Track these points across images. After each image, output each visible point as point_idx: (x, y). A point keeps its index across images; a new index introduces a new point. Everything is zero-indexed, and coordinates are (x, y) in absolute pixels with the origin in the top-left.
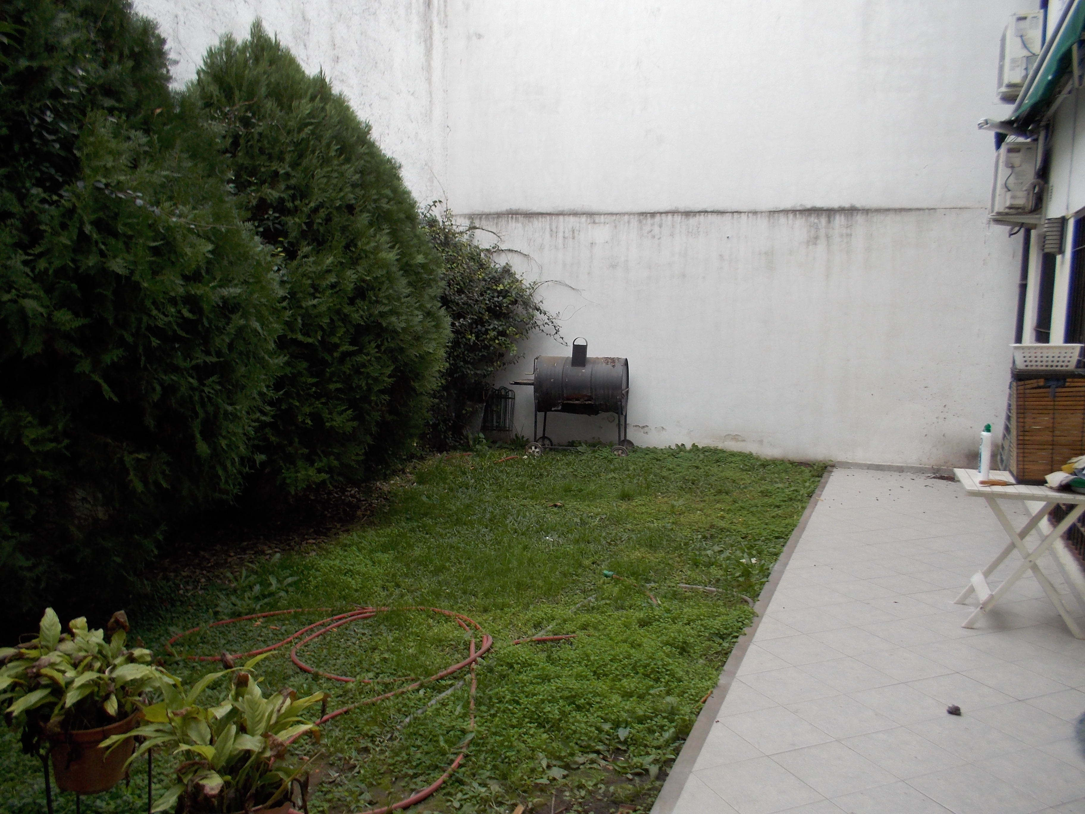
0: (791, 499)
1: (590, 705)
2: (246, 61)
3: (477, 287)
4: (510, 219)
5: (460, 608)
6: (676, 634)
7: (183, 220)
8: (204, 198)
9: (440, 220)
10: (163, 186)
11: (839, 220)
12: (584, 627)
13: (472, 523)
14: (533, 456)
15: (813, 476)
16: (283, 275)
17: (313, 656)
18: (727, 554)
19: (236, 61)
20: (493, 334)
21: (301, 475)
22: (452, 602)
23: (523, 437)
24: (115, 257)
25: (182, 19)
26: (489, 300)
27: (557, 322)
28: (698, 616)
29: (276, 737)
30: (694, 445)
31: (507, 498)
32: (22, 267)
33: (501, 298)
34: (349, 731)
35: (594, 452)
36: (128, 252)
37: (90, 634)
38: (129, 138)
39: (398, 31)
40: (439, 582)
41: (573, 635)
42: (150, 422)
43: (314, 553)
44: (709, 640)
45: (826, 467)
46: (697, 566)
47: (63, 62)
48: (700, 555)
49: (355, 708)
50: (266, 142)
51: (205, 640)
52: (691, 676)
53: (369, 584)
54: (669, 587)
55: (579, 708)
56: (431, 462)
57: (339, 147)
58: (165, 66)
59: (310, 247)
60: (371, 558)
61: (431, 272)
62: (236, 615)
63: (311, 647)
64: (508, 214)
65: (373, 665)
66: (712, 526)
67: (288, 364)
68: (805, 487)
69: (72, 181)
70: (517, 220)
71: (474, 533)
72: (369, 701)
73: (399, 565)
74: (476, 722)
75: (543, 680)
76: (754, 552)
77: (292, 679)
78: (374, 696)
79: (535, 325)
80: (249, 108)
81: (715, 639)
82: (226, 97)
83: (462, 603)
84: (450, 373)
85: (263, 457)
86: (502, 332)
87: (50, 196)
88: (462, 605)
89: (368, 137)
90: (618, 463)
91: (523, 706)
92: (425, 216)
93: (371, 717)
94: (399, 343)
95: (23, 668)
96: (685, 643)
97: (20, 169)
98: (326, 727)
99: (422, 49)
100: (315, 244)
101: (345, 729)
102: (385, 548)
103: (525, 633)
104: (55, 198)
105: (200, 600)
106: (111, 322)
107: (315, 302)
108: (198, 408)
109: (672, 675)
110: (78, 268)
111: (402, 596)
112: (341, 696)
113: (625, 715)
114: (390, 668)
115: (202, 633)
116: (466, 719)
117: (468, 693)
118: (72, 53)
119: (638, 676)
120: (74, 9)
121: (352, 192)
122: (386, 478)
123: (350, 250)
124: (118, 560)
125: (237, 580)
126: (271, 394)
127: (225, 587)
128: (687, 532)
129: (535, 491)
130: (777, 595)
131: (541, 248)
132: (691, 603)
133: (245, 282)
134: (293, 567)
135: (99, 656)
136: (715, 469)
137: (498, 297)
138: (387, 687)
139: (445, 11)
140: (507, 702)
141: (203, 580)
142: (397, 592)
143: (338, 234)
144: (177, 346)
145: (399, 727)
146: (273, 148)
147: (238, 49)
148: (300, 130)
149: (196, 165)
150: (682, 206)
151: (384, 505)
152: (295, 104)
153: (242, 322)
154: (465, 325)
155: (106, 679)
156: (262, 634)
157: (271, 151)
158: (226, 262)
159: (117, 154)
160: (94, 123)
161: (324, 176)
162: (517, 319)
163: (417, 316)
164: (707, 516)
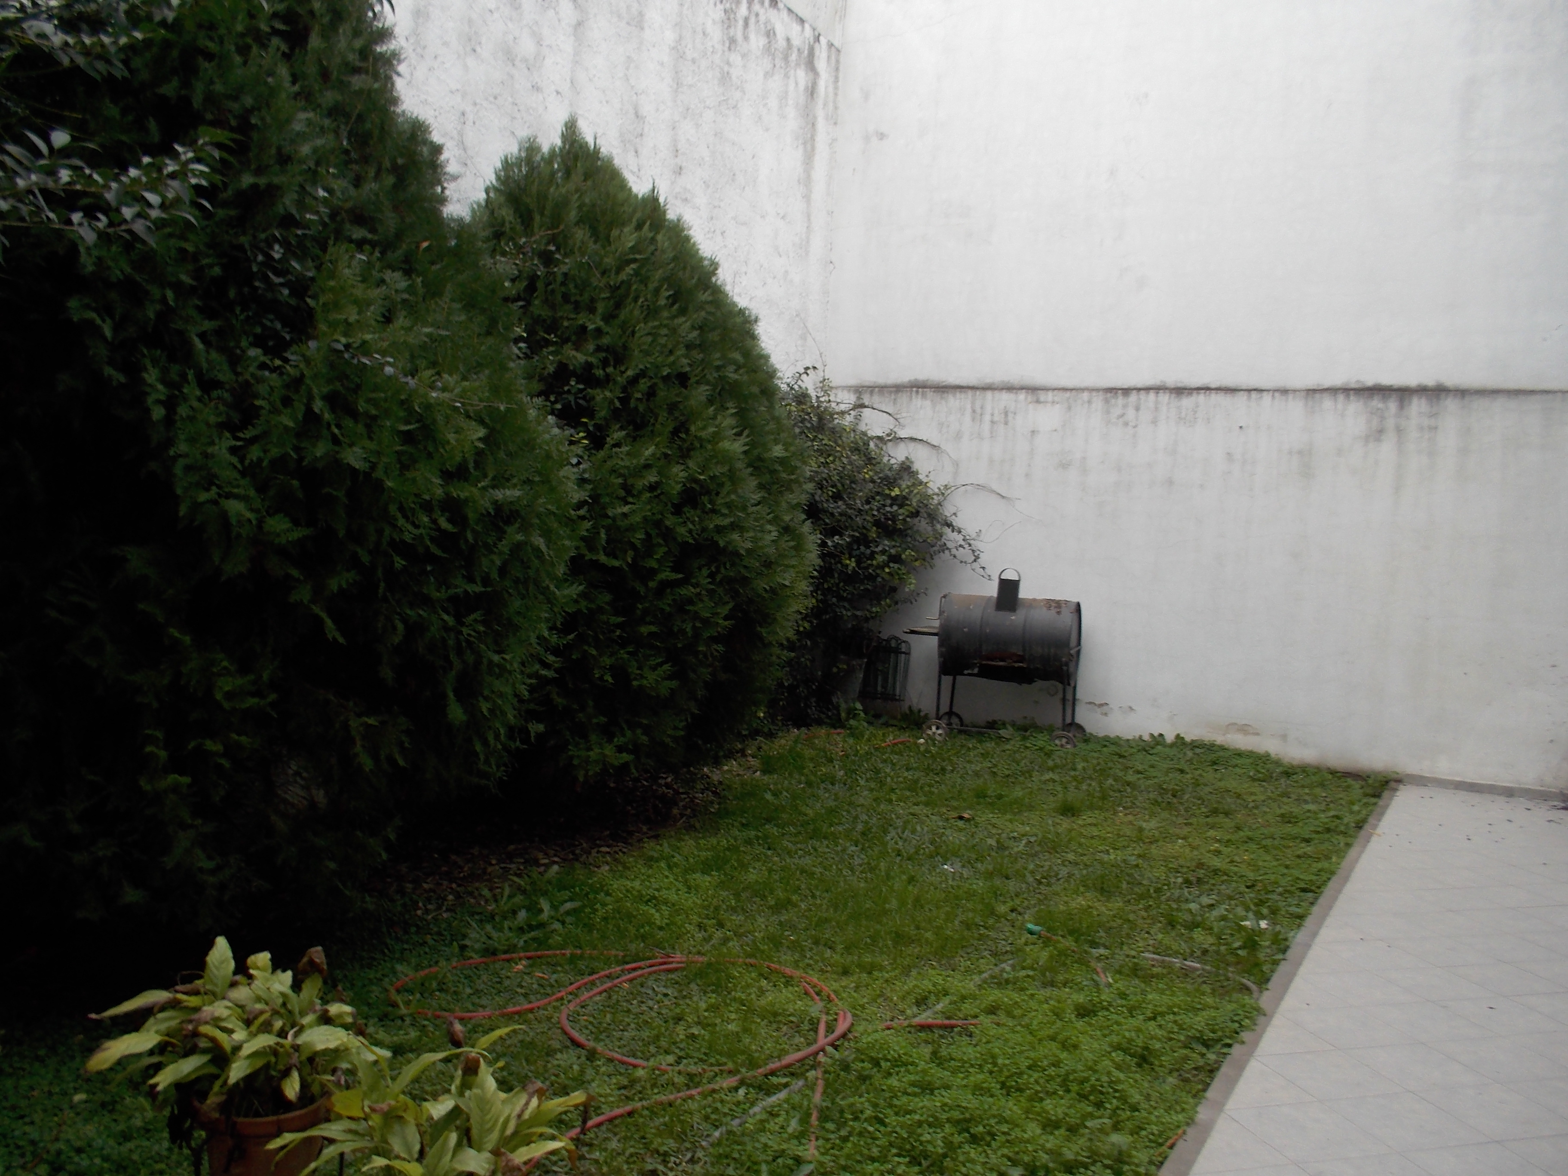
0: (1328, 830)
1: (993, 1135)
2: (553, 174)
3: (860, 491)
4: (914, 394)
5: (809, 965)
6: (1133, 1034)
7: (446, 395)
8: (479, 365)
9: (813, 393)
10: (424, 347)
11: (1418, 406)
12: (992, 1010)
13: (835, 837)
14: (933, 740)
15: (1366, 795)
16: (584, 471)
17: (591, 1023)
18: (1221, 910)
19: (539, 173)
20: (883, 558)
21: (593, 754)
22: (797, 956)
23: (920, 711)
24: (351, 445)
25: (470, 117)
26: (878, 510)
27: (977, 545)
28: (1170, 1008)
29: (511, 1156)
30: (1178, 736)
31: (890, 801)
32: (228, 456)
33: (895, 508)
34: (632, 1143)
35: (1024, 738)
36: (370, 438)
37: (274, 977)
38: (383, 281)
39: (767, 130)
40: (781, 924)
41: (973, 1021)
42: (387, 673)
43: (607, 868)
44: (1185, 1047)
45: (1387, 782)
46: (1173, 927)
47: (300, 179)
48: (1179, 910)
49: (643, 1107)
50: (571, 286)
51: (444, 987)
52: (1152, 1103)
53: (678, 919)
54: (1128, 956)
55: (975, 1139)
56: (783, 742)
57: (671, 293)
58: (439, 182)
59: (624, 433)
60: (686, 881)
61: (793, 470)
62: (490, 952)
63: (590, 1008)
64: (912, 387)
65: (674, 1043)
66: (1200, 865)
67: (584, 595)
68: (1352, 812)
69: (301, 341)
70: (924, 396)
71: (837, 853)
72: (662, 1098)
73: (725, 894)
74: (817, 1148)
75: (923, 1089)
76: (1265, 911)
77: (559, 1056)
78: (672, 1093)
79: (944, 548)
80: (553, 240)
81: (1194, 1045)
82: (523, 223)
83: (811, 958)
84: (815, 613)
85: (541, 728)
86: (895, 556)
87: (271, 360)
88: (811, 962)
89: (714, 279)
90: (1061, 757)
91: (889, 1129)
92: (792, 389)
93: (665, 1124)
94: (743, 571)
95: (178, 1021)
96: (1146, 1048)
97: (234, 322)
98: (600, 1134)
99: (799, 154)
100: (631, 427)
101: (626, 1138)
102: (706, 868)
103: (903, 1012)
104: (278, 362)
105: (443, 926)
106: (342, 533)
107: (626, 509)
108: (453, 657)
109: (1123, 1099)
110: (301, 459)
111: (726, 940)
112: (625, 1087)
113: (1044, 1157)
114: (699, 1050)
115: (440, 976)
116: (803, 1141)
117: (809, 1101)
118: (313, 166)
119: (1068, 1096)
120: (319, 106)
121: (686, 356)
122: (717, 763)
123: (679, 437)
124: (332, 865)
125: (496, 901)
126: (554, 639)
127: (479, 910)
128: (1160, 873)
129: (932, 793)
130: (1298, 983)
131: (958, 436)
132: (1160, 986)
133: (528, 481)
134: (573, 888)
135: (283, 1011)
136: (1209, 775)
137: (891, 506)
138: (692, 1080)
139: (835, 102)
140: (866, 1120)
141: (451, 897)
142: (719, 934)
143: (663, 415)
144: (429, 568)
145: (704, 1143)
146: (581, 295)
147: (543, 158)
148: (619, 270)
149: (470, 319)
150: (1172, 379)
151: (712, 802)
152: (615, 233)
153: (520, 537)
154: (841, 545)
155: (288, 1047)
156: (524, 984)
157: (578, 298)
158: (502, 455)
159: (362, 305)
160: (337, 261)
161: (649, 334)
162: (918, 538)
163: (770, 532)
164: (1193, 848)
